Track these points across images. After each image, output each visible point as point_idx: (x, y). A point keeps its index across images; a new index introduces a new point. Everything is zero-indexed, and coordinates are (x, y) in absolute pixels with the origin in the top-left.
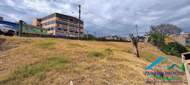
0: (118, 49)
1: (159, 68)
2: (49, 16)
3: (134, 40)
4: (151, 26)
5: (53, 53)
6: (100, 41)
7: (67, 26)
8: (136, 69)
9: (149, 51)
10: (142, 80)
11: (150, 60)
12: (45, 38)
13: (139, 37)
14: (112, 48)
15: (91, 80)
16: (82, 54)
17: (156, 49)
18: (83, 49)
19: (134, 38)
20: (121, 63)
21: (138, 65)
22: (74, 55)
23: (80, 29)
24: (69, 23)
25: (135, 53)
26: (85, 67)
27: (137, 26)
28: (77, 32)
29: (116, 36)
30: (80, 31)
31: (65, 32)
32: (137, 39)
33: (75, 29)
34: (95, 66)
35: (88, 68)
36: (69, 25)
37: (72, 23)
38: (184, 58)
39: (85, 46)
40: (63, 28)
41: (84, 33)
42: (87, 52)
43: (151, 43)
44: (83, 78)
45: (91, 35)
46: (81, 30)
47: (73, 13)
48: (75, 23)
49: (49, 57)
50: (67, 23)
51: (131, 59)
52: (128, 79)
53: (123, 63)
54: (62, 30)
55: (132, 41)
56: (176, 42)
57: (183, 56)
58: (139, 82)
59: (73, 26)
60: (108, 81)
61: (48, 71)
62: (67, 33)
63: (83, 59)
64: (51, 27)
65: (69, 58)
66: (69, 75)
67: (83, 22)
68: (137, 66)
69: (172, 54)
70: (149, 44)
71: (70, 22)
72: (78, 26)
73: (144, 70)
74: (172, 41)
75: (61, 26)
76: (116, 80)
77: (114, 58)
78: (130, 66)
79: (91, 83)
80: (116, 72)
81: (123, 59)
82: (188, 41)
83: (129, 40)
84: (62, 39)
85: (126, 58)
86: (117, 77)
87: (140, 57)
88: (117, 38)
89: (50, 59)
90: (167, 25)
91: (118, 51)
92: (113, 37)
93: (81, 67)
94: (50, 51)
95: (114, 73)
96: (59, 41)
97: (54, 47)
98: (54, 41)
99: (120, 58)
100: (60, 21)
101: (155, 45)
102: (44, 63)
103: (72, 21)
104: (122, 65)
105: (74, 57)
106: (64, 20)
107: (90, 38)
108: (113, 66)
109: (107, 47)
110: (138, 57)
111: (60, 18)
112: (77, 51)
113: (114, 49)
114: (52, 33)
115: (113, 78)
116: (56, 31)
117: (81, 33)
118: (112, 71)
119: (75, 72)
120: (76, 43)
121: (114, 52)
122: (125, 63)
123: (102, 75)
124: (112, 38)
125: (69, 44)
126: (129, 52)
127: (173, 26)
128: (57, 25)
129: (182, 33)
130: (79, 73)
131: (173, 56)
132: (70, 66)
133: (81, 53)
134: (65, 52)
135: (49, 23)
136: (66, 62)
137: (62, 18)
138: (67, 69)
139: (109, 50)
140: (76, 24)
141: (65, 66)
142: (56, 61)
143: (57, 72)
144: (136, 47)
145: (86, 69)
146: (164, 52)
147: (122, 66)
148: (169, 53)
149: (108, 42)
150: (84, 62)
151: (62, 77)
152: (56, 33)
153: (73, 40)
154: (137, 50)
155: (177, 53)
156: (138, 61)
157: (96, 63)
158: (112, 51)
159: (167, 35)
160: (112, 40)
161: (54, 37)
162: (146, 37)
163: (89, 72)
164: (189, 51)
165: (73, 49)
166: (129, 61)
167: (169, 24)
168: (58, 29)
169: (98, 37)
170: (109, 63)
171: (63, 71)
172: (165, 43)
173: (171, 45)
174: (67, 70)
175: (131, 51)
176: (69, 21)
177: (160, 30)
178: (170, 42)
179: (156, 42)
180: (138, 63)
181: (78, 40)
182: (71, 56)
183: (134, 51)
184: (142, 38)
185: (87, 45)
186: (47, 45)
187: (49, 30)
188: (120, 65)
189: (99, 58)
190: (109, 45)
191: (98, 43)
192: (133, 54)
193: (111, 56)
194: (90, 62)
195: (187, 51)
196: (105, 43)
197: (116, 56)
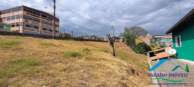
0: (96, 48)
1: (130, 65)
2: (12, 9)
3: (111, 40)
4: (125, 28)
5: (19, 54)
6: (78, 41)
7: (38, 23)
8: (112, 67)
9: (124, 50)
10: (117, 77)
11: (124, 58)
12: (6, 36)
13: (115, 37)
14: (90, 48)
15: (68, 82)
16: (58, 55)
17: (128, 48)
18: (58, 49)
19: (110, 38)
20: (99, 62)
21: (114, 63)
22: (47, 56)
23: (55, 27)
24: (41, 19)
25: (112, 52)
26: (61, 69)
27: (113, 27)
28: (51, 31)
29: (94, 36)
30: (55, 29)
31: (36, 29)
32: (114, 39)
33: (49, 27)
34: (73, 66)
35: (65, 70)
36: (41, 22)
37: (45, 20)
38: (149, 56)
39: (62, 46)
40: (33, 25)
41: (60, 32)
42: (63, 53)
43: (125, 43)
44: (59, 81)
45: (68, 35)
46: (57, 29)
47: (46, 8)
48: (48, 20)
49: (14, 59)
50: (38, 19)
51: (108, 58)
52: (105, 77)
53: (101, 62)
54: (31, 27)
55: (109, 41)
56: (144, 43)
57: (148, 54)
58: (115, 79)
59: (47, 24)
60: (87, 81)
61: (12, 77)
62: (38, 31)
63: (59, 60)
64: (16, 23)
65: (41, 59)
66: (41, 80)
67: (59, 20)
68: (113, 65)
69: (141, 53)
70: (124, 44)
71: (43, 18)
72: (53, 23)
73: (119, 68)
74: (141, 42)
75: (30, 22)
76: (94, 80)
77: (92, 58)
78: (107, 65)
79: (67, 85)
80: (94, 71)
81: (100, 58)
82: (152, 42)
83: (106, 40)
84: (32, 38)
85: (104, 58)
86: (95, 77)
87: (116, 56)
88: (95, 38)
89: (14, 62)
90: (138, 28)
91: (96, 50)
92: (92, 37)
93: (56, 69)
94: (14, 53)
95: (92, 72)
96: (27, 40)
97: (21, 47)
98: (20, 40)
99: (98, 57)
100: (29, 16)
101: (128, 45)
102: (4, 68)
103: (45, 17)
104: (100, 64)
105: (47, 58)
106: (34, 16)
107: (67, 37)
108: (91, 66)
109: (86, 47)
110: (114, 56)
111: (28, 13)
112: (51, 52)
113: (93, 49)
114: (18, 31)
115: (91, 77)
116: (24, 28)
117: (56, 31)
118: (91, 71)
119: (49, 75)
120: (50, 43)
121: (92, 52)
122: (103, 62)
123: (80, 76)
124: (90, 38)
125: (41, 44)
126: (106, 51)
127: (142, 29)
128: (25, 21)
129: (148, 35)
130: (53, 76)
131: (142, 54)
132: (42, 69)
133: (56, 53)
134: (36, 53)
135: (13, 18)
136: (37, 64)
137: (31, 12)
138: (38, 72)
139: (87, 50)
140: (50, 21)
141: (36, 69)
142: (24, 64)
143: (25, 77)
144: (113, 46)
145: (62, 70)
146: (135, 51)
147: (100, 66)
148: (138, 52)
149: (86, 42)
150: (59, 63)
151: (31, 83)
152: (23, 31)
153: (46, 39)
154: (113, 50)
155: (144, 51)
156: (114, 60)
157: (73, 64)
158: (90, 51)
159: (137, 36)
160: (91, 40)
161: (20, 34)
162: (121, 37)
163: (66, 74)
164: (152, 49)
165: (47, 49)
166: (106, 60)
167: (138, 27)
168: (26, 26)
169: (75, 36)
170: (87, 63)
171: (33, 75)
172: (136, 43)
173: (140, 45)
174: (39, 74)
175: (108, 51)
176: (41, 18)
177: (132, 32)
178: (139, 42)
179: (129, 42)
180: (114, 61)
181: (52, 39)
182: (44, 58)
183: (111, 51)
184: (118, 38)
185: (63, 44)
186: (10, 45)
187: (13, 26)
188: (98, 64)
189: (77, 58)
190: (87, 45)
191: (75, 43)
192: (110, 53)
193: (89, 55)
194: (66, 63)
195: (152, 50)
196: (83, 43)
197: (94, 56)
